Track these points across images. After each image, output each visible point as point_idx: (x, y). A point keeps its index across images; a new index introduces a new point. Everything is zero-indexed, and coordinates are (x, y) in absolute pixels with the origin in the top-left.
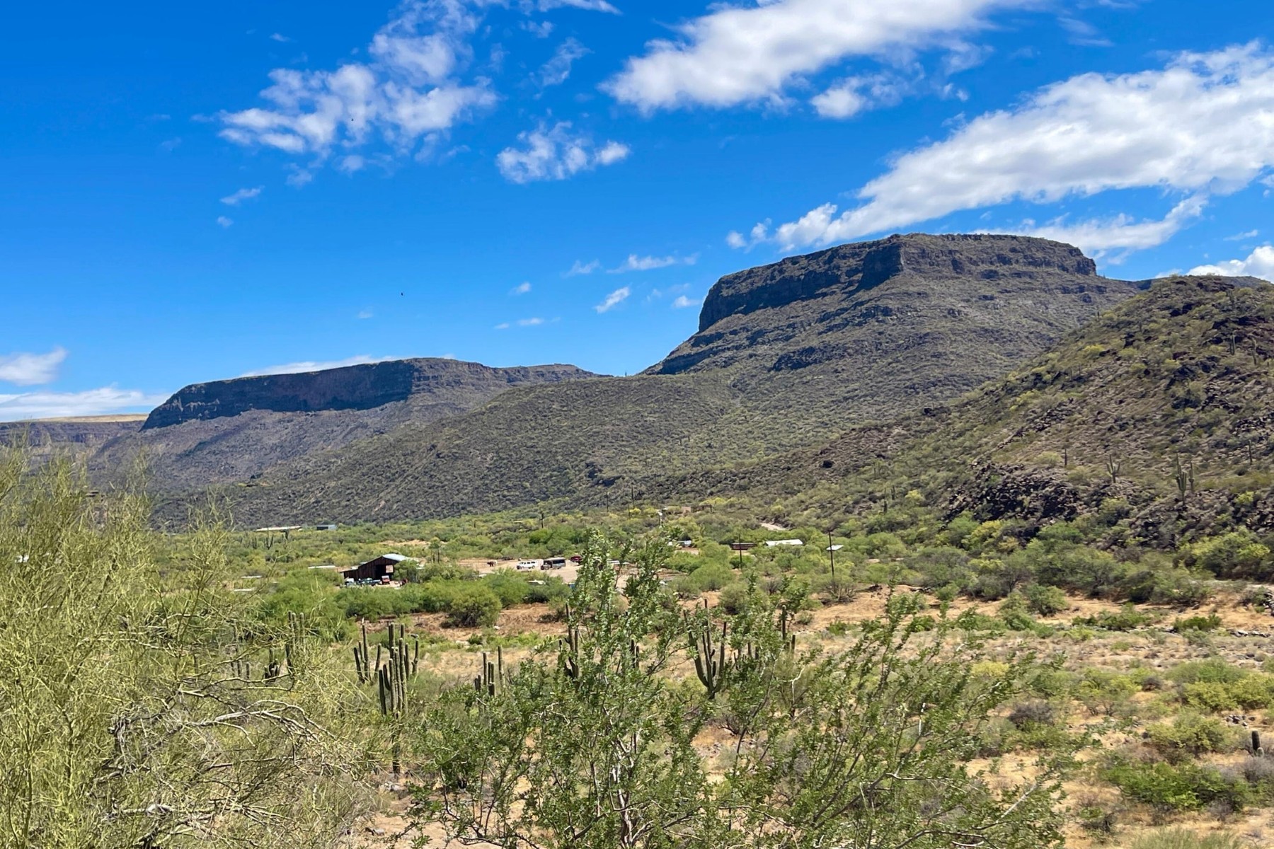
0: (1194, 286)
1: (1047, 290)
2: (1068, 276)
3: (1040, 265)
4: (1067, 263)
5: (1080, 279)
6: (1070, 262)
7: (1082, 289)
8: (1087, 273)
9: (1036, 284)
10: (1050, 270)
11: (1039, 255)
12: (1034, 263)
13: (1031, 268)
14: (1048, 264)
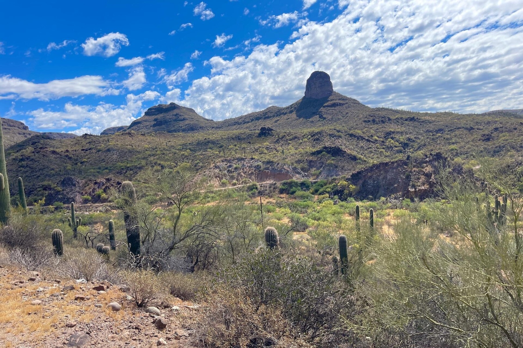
0: (41, 137)
1: (15, 134)
2: (20, 130)
3: (12, 126)
4: (20, 127)
5: (24, 131)
6: (21, 126)
7: (24, 134)
8: (26, 130)
9: (11, 132)
10: (15, 128)
11: (12, 124)
12: (10, 126)
13: (9, 127)
14: (14, 126)
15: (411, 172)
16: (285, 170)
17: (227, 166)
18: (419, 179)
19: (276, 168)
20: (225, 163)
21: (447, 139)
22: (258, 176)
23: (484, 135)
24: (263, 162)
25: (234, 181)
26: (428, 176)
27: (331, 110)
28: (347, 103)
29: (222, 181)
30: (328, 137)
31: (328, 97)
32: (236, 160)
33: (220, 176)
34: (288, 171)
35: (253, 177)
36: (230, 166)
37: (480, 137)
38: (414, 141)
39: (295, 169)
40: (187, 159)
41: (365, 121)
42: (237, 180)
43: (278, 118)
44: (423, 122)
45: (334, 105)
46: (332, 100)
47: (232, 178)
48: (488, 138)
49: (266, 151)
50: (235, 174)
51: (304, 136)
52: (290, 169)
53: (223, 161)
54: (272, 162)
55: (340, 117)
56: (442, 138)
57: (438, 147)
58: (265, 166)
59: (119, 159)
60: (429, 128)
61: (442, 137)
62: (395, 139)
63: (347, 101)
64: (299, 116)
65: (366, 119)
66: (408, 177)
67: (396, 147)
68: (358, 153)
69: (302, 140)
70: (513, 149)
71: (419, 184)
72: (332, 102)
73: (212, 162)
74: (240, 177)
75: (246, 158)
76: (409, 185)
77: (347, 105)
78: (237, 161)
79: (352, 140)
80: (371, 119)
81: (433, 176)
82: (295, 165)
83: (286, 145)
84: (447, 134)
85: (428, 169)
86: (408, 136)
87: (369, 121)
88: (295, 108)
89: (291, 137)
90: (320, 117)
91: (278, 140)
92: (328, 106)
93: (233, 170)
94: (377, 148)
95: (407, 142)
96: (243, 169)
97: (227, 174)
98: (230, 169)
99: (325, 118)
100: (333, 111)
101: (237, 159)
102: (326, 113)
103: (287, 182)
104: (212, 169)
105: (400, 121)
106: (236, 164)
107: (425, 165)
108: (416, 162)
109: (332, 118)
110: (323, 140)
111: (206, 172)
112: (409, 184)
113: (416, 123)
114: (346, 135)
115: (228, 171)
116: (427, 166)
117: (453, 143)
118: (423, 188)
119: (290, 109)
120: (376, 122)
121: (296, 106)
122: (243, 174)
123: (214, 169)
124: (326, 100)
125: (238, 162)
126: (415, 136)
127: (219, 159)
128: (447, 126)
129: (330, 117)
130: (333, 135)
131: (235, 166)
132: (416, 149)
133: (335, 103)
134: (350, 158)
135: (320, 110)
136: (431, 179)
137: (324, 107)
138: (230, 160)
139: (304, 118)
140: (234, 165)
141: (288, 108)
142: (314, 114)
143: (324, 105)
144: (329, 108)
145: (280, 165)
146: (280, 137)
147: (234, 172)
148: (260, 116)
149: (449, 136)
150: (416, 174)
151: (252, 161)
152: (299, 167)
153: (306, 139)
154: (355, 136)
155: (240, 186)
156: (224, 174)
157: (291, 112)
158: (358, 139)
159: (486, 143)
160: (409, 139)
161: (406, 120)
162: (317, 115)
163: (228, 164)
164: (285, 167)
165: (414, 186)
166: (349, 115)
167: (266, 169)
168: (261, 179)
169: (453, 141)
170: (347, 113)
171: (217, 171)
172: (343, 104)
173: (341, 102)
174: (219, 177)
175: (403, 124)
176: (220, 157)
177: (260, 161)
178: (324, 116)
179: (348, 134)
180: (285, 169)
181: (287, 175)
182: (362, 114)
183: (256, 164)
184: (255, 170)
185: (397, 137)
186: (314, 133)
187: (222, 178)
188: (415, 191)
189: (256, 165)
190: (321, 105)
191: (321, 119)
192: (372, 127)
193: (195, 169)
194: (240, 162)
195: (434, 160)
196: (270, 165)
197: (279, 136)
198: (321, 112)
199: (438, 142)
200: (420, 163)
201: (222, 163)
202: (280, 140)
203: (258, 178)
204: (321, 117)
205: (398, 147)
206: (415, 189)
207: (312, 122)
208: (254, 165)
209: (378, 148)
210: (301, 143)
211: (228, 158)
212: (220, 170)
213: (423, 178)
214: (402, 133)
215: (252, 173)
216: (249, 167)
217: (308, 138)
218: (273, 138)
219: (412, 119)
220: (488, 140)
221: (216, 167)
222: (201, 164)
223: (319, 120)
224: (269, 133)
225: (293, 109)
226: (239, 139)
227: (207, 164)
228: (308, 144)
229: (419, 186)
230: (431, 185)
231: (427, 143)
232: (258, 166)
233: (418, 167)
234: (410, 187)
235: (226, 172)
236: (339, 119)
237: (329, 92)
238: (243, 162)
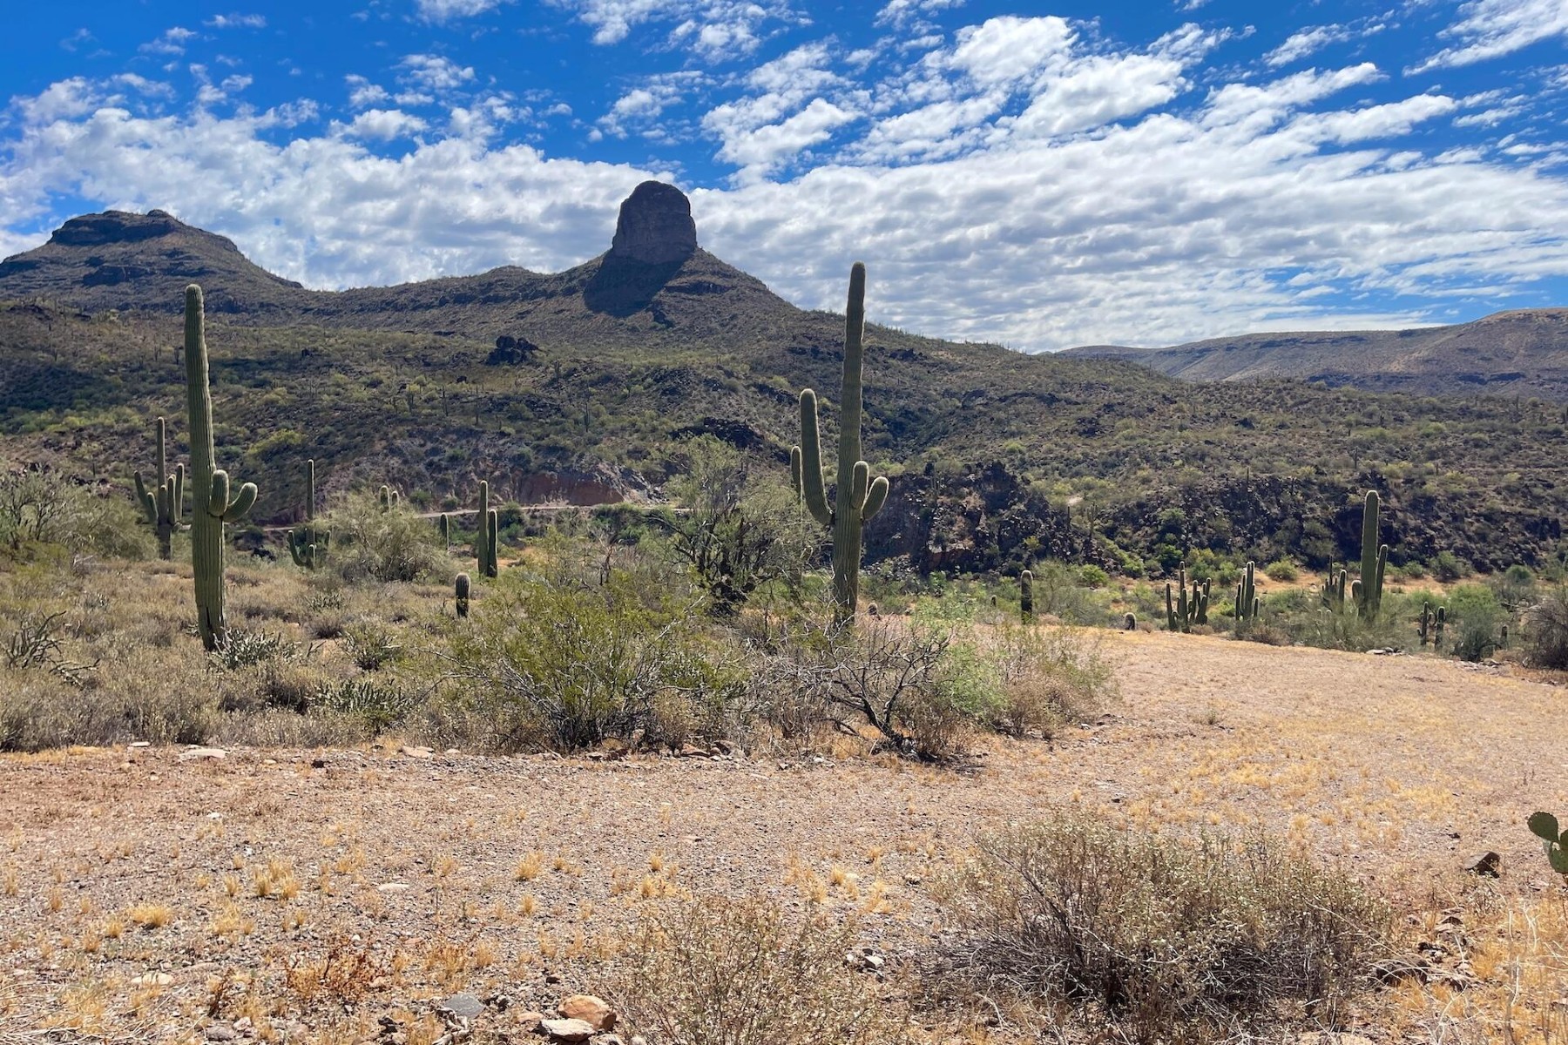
15: (934, 505)
16: (603, 474)
17: (424, 449)
18: (951, 523)
19: (576, 466)
20: (418, 441)
21: (999, 422)
22: (521, 485)
23: (1083, 420)
24: (537, 448)
25: (450, 497)
26: (972, 517)
27: (690, 301)
28: (733, 287)
29: (413, 494)
30: (702, 387)
31: (681, 263)
32: (453, 432)
33: (407, 479)
34: (610, 478)
35: (506, 488)
36: (435, 451)
37: (1072, 424)
38: (917, 419)
39: (627, 473)
40: (289, 418)
41: (792, 350)
42: (457, 494)
43: (527, 306)
44: (933, 365)
45: (698, 288)
46: (692, 273)
47: (444, 485)
48: (1090, 430)
49: (529, 414)
50: (451, 475)
51: (633, 375)
52: (615, 475)
53: (411, 435)
54: (563, 449)
55: (713, 325)
56: (988, 419)
57: (977, 441)
58: (541, 460)
59: (15, 396)
60: (948, 386)
61: (985, 414)
62: (871, 409)
63: (735, 281)
64: (595, 307)
65: (794, 344)
66: (927, 518)
67: (875, 430)
68: (781, 438)
69: (629, 388)
70: (1148, 461)
71: (951, 536)
72: (691, 279)
73: (377, 435)
74: (465, 486)
75: (483, 432)
76: (929, 538)
77: (734, 292)
78: (455, 437)
79: (763, 404)
80: (808, 345)
81: (983, 517)
82: (628, 462)
83: (579, 397)
84: (999, 409)
85: (973, 501)
86: (902, 403)
87: (803, 352)
88: (583, 282)
89: (595, 376)
90: (656, 319)
91: (554, 381)
92: (680, 289)
93: (444, 464)
94: (827, 428)
95: (902, 419)
96: (476, 464)
97: (427, 474)
98: (436, 459)
99: (670, 324)
100: (696, 304)
101: (457, 431)
102: (675, 308)
103: (610, 510)
104: (381, 457)
105: (881, 359)
106: (451, 447)
107: (966, 490)
108: (944, 482)
109: (691, 327)
110: (690, 395)
111: (363, 465)
112: (929, 536)
113: (917, 367)
114: (748, 387)
115: (431, 464)
116: (970, 494)
117: (1013, 435)
118: (961, 547)
119: (568, 283)
120: (820, 356)
121: (586, 276)
122: (475, 478)
123: (386, 455)
124: (674, 268)
125: (458, 439)
126: (920, 404)
127: (401, 429)
128: (993, 385)
129: (685, 322)
130: (715, 382)
131: (449, 452)
132: (923, 440)
133: (700, 282)
134: (776, 454)
135: (656, 297)
136: (978, 525)
137: (670, 289)
138: (434, 433)
139: (609, 313)
140: (447, 448)
141: (560, 278)
142: (639, 306)
143: (670, 284)
144: (683, 295)
145: (587, 458)
146: (562, 372)
147: (446, 469)
148: (469, 293)
149: (1002, 415)
150: (944, 513)
151: (501, 442)
152: (638, 467)
153: (638, 388)
154: (772, 392)
155: (467, 511)
156: (418, 473)
157: (570, 292)
158: (780, 400)
159: (1088, 441)
160: (907, 412)
161: (893, 356)
162: (647, 311)
163: (429, 445)
164: (600, 466)
165: (939, 541)
166: (740, 321)
167: (544, 468)
168: (531, 498)
169: (1013, 428)
170: (734, 317)
171: (395, 462)
172: (723, 289)
173: (719, 281)
174: (401, 480)
175: (887, 368)
176: (402, 422)
177: (527, 445)
178: (669, 317)
179: (755, 385)
180: (601, 473)
181: (608, 489)
182: (775, 323)
183: (516, 450)
184: (512, 470)
185: (876, 403)
186: (663, 373)
187: (412, 486)
188: (944, 553)
189: (516, 453)
190: (660, 284)
191: (660, 326)
192: (810, 367)
193: (321, 453)
194: (464, 442)
195: (987, 479)
196: (558, 459)
197: (557, 371)
198: (660, 303)
199: (978, 428)
200: (956, 485)
201: (408, 442)
202: (561, 380)
203: (520, 491)
204: (659, 317)
205: (881, 431)
206: (944, 548)
207: (633, 330)
208: (508, 453)
209: (830, 431)
210: (625, 397)
211: (428, 428)
212: (405, 462)
213: (960, 523)
214: (887, 392)
215: (504, 476)
216: (494, 458)
217: (645, 383)
218: (537, 372)
219: (908, 355)
220: (1090, 433)
221: (393, 451)
222: (340, 439)
223: (655, 327)
224: (524, 358)
225: (574, 282)
226: (427, 365)
227: (359, 439)
228: (645, 401)
229: (953, 542)
230: (980, 540)
231: (951, 429)
232: (521, 456)
233: (950, 495)
234: (931, 542)
235: (421, 467)
236: (711, 331)
237: (683, 248)
238: (474, 441)
